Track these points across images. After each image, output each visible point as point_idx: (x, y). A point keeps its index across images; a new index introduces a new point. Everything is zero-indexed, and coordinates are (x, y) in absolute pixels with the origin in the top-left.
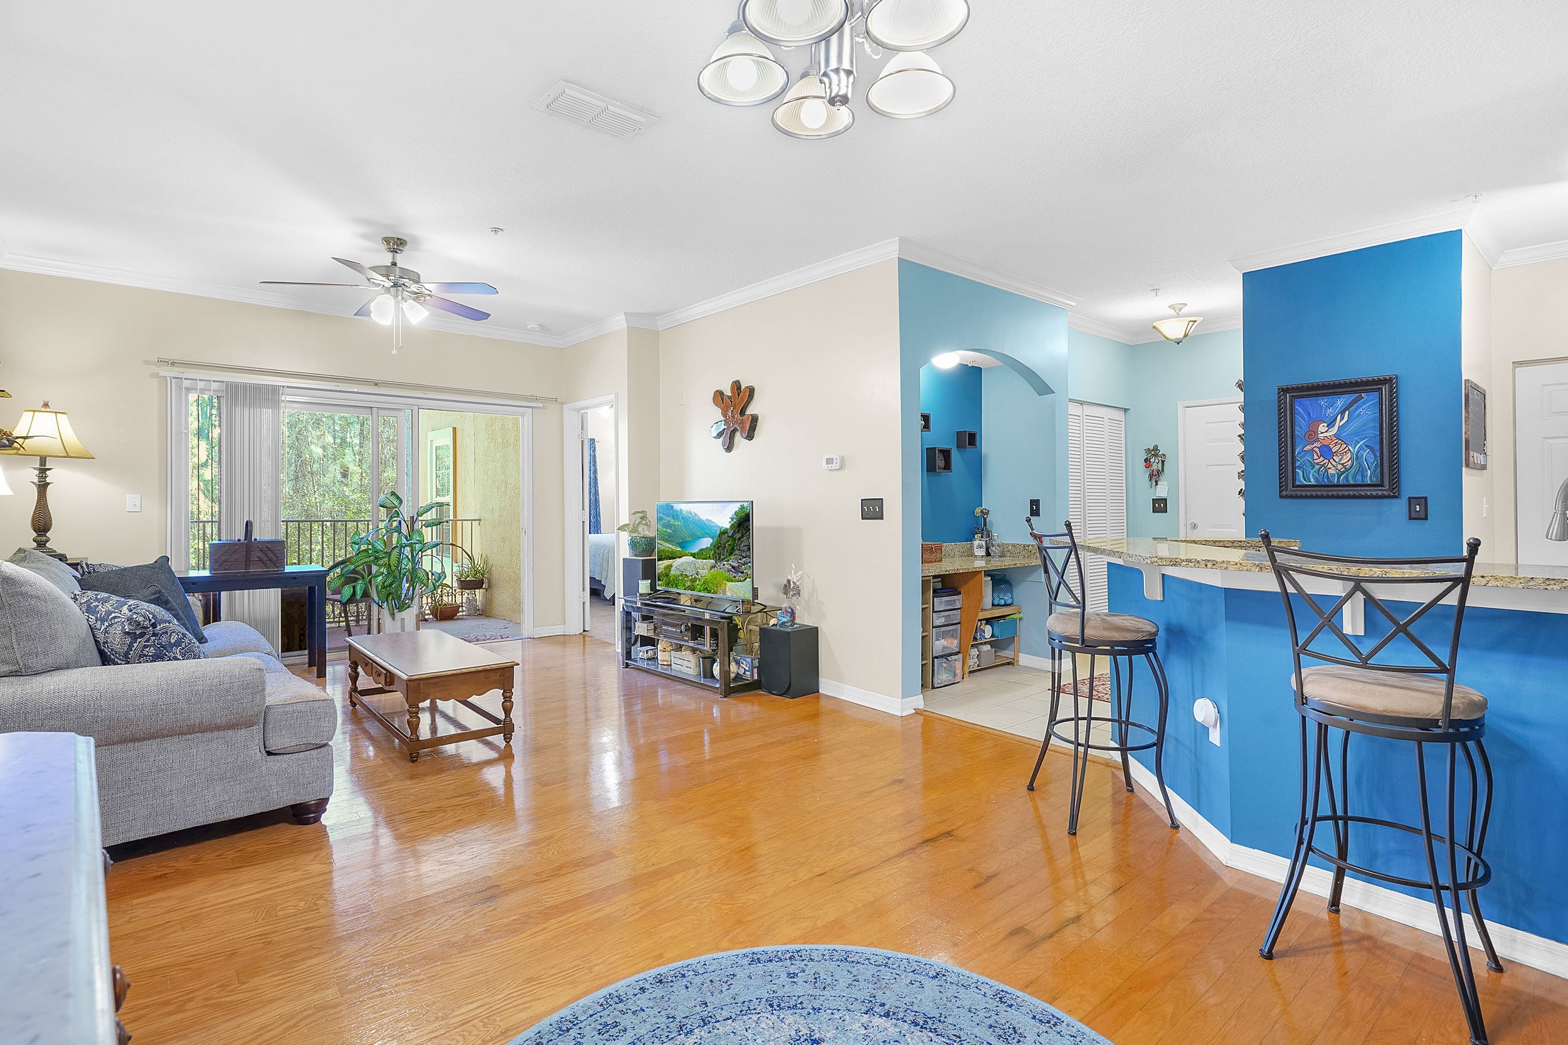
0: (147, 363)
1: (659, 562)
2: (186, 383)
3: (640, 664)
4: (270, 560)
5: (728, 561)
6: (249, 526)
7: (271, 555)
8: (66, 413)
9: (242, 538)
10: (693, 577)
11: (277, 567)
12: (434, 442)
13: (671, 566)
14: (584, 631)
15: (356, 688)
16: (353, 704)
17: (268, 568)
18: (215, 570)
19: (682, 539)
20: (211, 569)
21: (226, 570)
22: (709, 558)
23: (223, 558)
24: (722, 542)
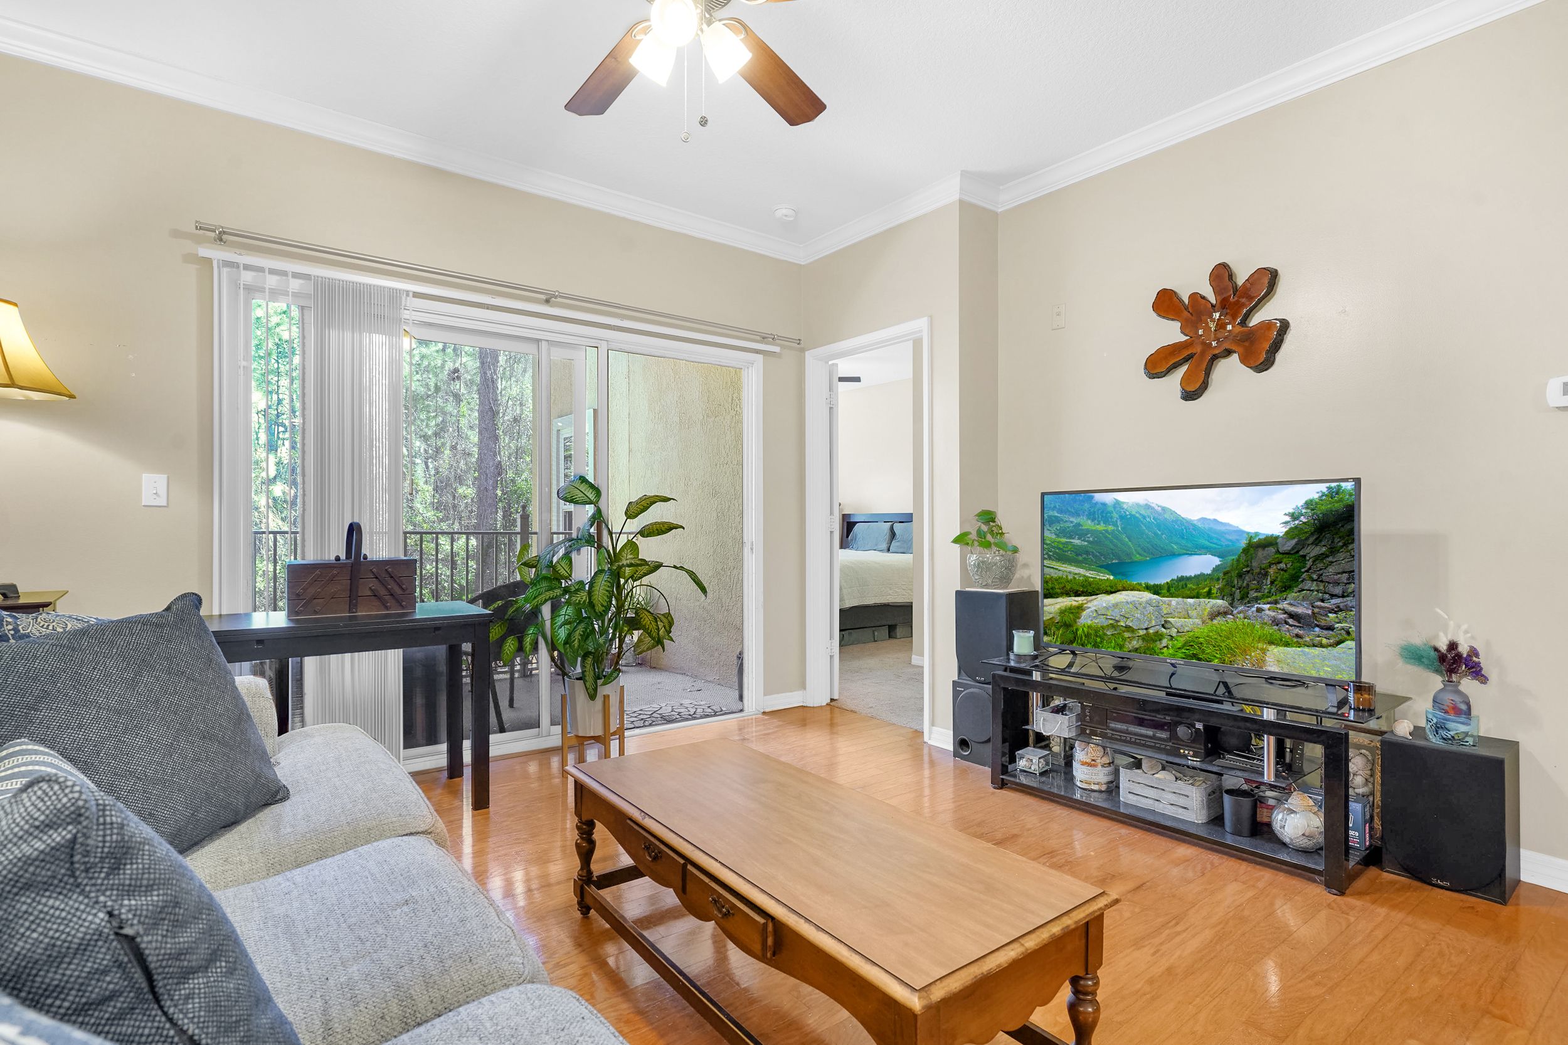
0: (177, 234)
1: (1045, 600)
2: (247, 277)
3: (1023, 780)
4: (392, 595)
5: (1276, 602)
6: (354, 531)
7: (392, 585)
8: (15, 305)
9: (343, 557)
10: (1151, 631)
11: (403, 607)
12: (561, 432)
13: (1080, 608)
14: (832, 700)
15: (590, 873)
16: (584, 908)
17: (387, 608)
18: (297, 613)
19: (1119, 558)
20: (292, 612)
21: (316, 613)
22: (1209, 595)
23: (312, 591)
24: (1254, 564)
